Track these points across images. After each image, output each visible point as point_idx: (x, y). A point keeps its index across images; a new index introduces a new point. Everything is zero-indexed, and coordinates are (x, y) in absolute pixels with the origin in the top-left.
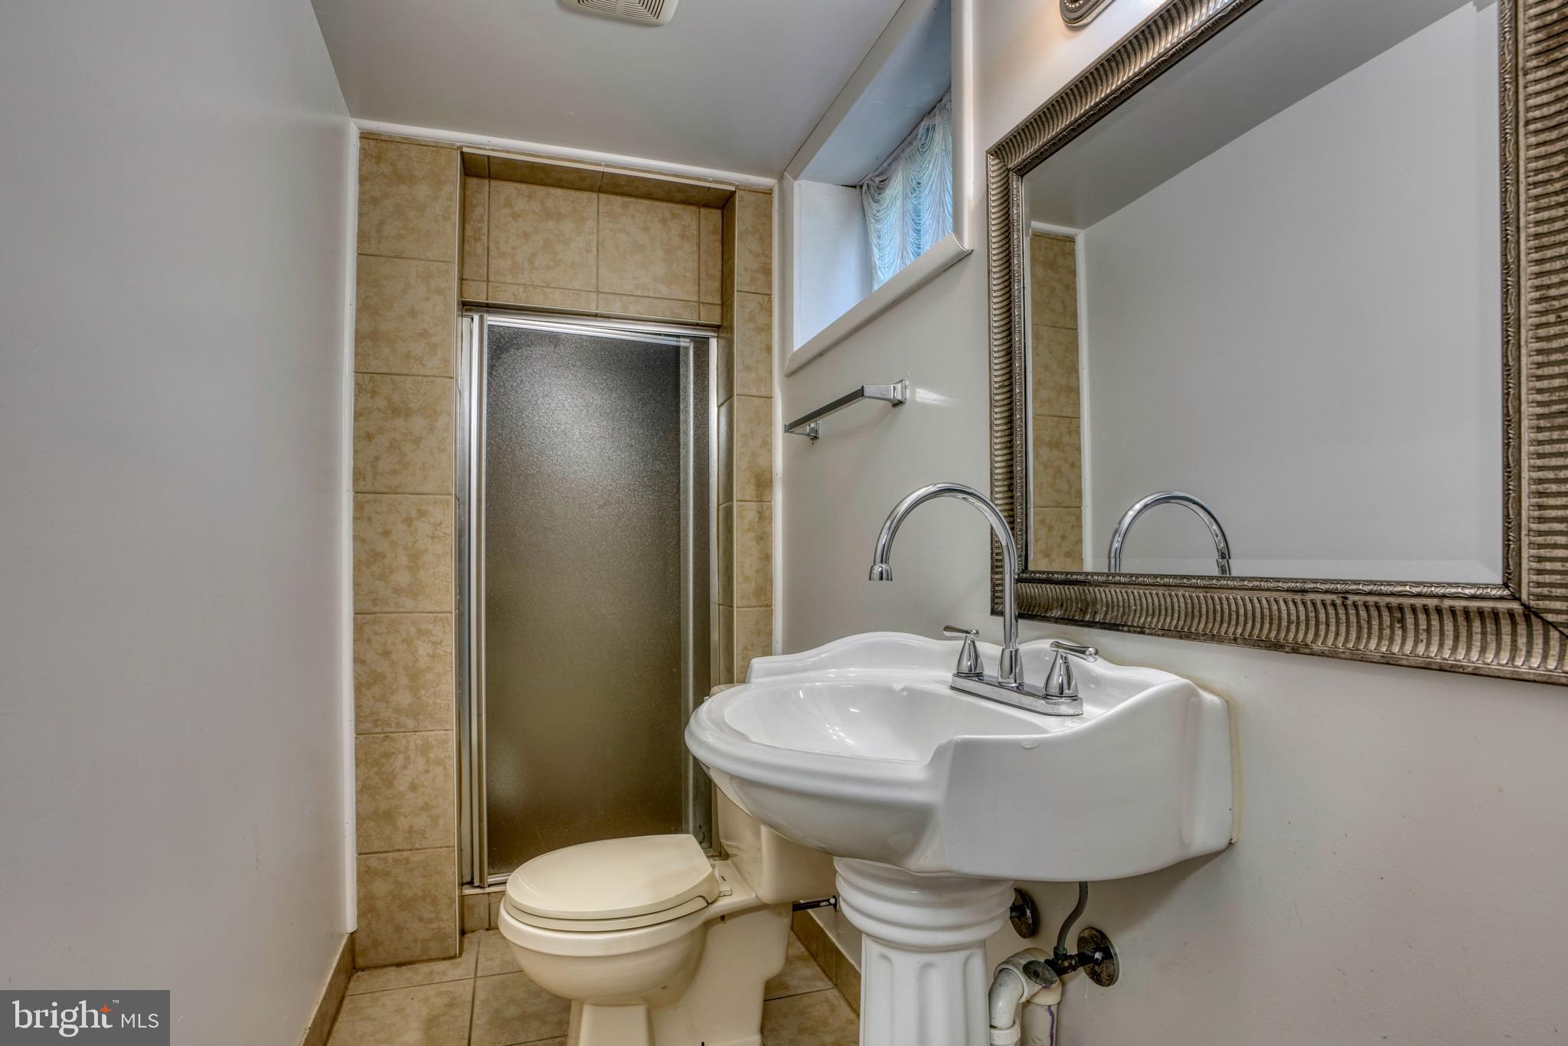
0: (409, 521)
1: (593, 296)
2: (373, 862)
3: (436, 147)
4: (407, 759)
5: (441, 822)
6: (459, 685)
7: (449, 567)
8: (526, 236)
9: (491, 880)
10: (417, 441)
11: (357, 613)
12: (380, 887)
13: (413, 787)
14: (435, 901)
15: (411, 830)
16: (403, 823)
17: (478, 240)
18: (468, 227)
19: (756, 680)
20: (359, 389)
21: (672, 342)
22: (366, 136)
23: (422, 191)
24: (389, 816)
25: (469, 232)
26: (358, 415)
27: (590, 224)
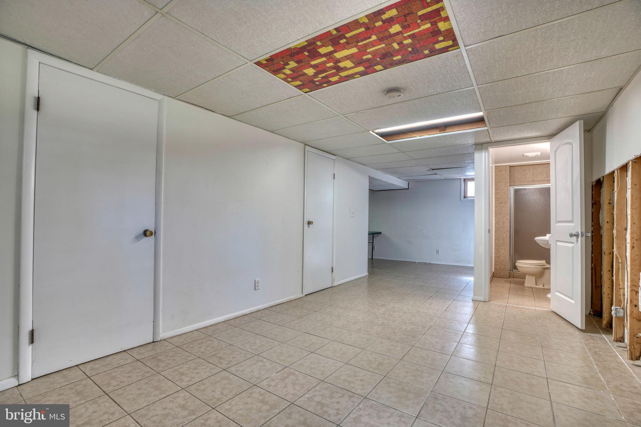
0: (503, 218)
1: (532, 182)
2: (497, 263)
3: (506, 166)
4: (502, 250)
5: (507, 259)
6: (510, 241)
7: (508, 224)
8: (520, 174)
9: (514, 270)
10: (504, 207)
11: (495, 230)
12: (498, 267)
13: (503, 254)
14: (505, 270)
15: (502, 260)
16: (501, 258)
17: (512, 176)
18: (511, 174)
19: (547, 236)
20: (495, 200)
21: (549, 187)
22: (495, 166)
23: (504, 172)
24: (499, 257)
25: (511, 175)
26: (495, 204)
27: (532, 170)
